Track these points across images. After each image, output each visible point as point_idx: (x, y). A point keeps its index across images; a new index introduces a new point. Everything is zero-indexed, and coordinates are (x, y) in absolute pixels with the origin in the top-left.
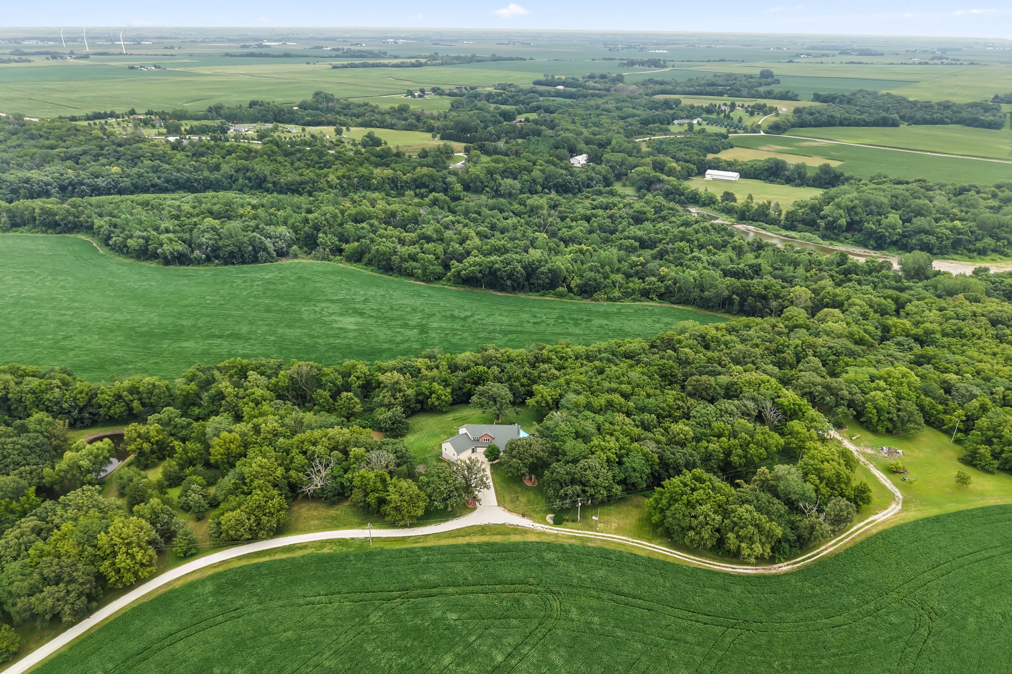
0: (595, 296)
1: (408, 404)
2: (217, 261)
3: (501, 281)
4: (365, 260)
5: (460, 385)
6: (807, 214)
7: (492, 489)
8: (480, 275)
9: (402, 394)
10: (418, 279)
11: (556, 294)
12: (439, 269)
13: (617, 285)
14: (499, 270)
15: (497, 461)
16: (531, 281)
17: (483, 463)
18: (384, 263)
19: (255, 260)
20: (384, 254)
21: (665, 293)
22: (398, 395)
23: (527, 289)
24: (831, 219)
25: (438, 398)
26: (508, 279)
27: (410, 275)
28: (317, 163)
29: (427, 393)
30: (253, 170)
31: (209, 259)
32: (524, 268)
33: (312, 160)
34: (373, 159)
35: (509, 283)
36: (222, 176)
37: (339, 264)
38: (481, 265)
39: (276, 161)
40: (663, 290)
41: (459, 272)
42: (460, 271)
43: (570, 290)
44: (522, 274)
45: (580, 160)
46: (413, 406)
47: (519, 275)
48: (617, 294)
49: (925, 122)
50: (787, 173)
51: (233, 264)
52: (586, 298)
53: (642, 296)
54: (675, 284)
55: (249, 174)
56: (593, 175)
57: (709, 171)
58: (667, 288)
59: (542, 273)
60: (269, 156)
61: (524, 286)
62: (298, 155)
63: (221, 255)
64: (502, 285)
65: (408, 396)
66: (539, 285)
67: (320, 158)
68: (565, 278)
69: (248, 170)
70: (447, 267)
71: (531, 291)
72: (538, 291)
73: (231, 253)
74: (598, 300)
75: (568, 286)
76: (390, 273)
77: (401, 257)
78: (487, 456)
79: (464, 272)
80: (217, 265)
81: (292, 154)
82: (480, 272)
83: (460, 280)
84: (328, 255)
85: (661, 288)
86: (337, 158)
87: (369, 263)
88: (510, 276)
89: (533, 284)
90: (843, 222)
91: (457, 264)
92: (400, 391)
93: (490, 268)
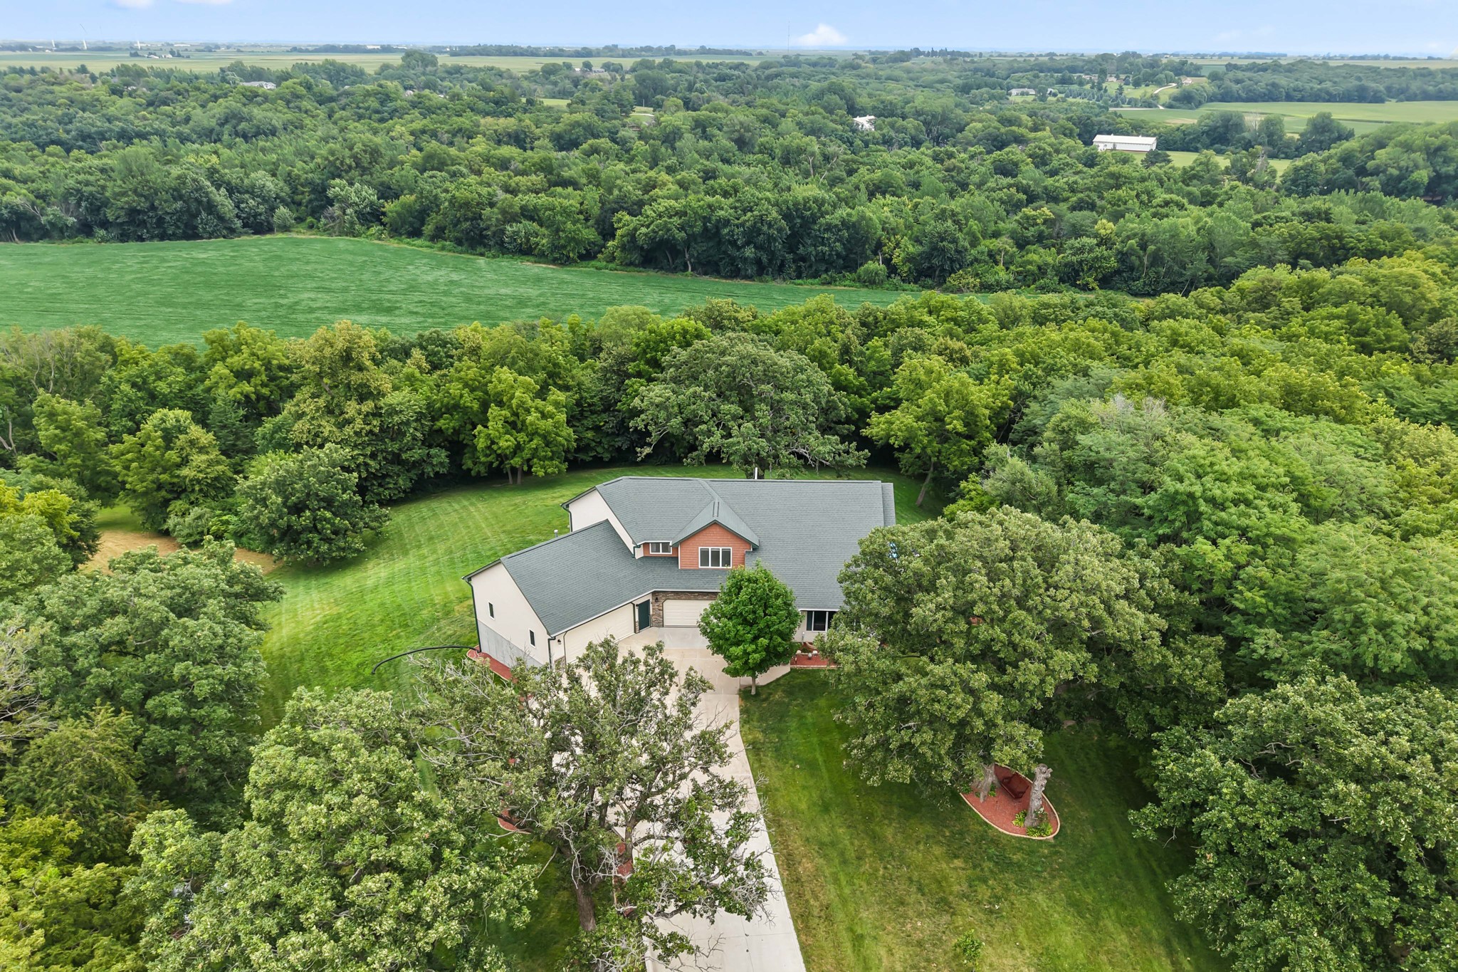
0: (952, 280)
1: (393, 447)
2: (102, 232)
3: (731, 250)
4: (428, 229)
5: (609, 390)
6: (1335, 171)
7: (777, 905)
8: (681, 235)
9: (368, 406)
10: (541, 257)
11: (859, 279)
12: (590, 234)
13: (1001, 258)
14: (727, 222)
15: (778, 671)
16: (801, 250)
17: (696, 686)
18: (466, 225)
19: (191, 233)
20: (466, 205)
21: (1118, 272)
22: (351, 408)
23: (792, 269)
24: (1395, 172)
25: (514, 425)
26: (748, 243)
27: (526, 250)
28: (377, 112)
29: (473, 404)
30: (249, 120)
31: (85, 230)
32: (787, 216)
33: (367, 109)
34: (481, 105)
35: (749, 252)
36: (193, 130)
37: (375, 244)
38: (685, 214)
39: (300, 109)
40: (1113, 263)
41: (632, 235)
42: (636, 229)
43: (892, 269)
44: (780, 230)
45: (864, 122)
46: (417, 453)
47: (774, 232)
48: (1003, 275)
49: (1426, 97)
50: (1246, 134)
51: (141, 239)
52: (931, 288)
53: (1062, 281)
54: (1143, 246)
55: (243, 125)
56: (892, 134)
57: (1098, 138)
58: (1123, 257)
59: (829, 228)
60: (288, 102)
61: (782, 265)
62: (344, 101)
63: (111, 218)
64: (733, 260)
65: (393, 411)
66: (822, 258)
67: (382, 103)
68: (879, 245)
69: (241, 119)
70: (607, 232)
71: (799, 277)
72: (815, 275)
73: (133, 212)
74: (959, 291)
75: (887, 262)
76: (480, 249)
77: (504, 212)
78: (720, 643)
79: (644, 230)
80: (104, 240)
81: (332, 99)
82: (682, 228)
83: (635, 257)
84: (352, 223)
85: (1107, 259)
86: (414, 105)
87: (438, 235)
88: (752, 234)
89: (803, 259)
90: (1423, 175)
91: (627, 217)
92: (364, 393)
93: (706, 219)
